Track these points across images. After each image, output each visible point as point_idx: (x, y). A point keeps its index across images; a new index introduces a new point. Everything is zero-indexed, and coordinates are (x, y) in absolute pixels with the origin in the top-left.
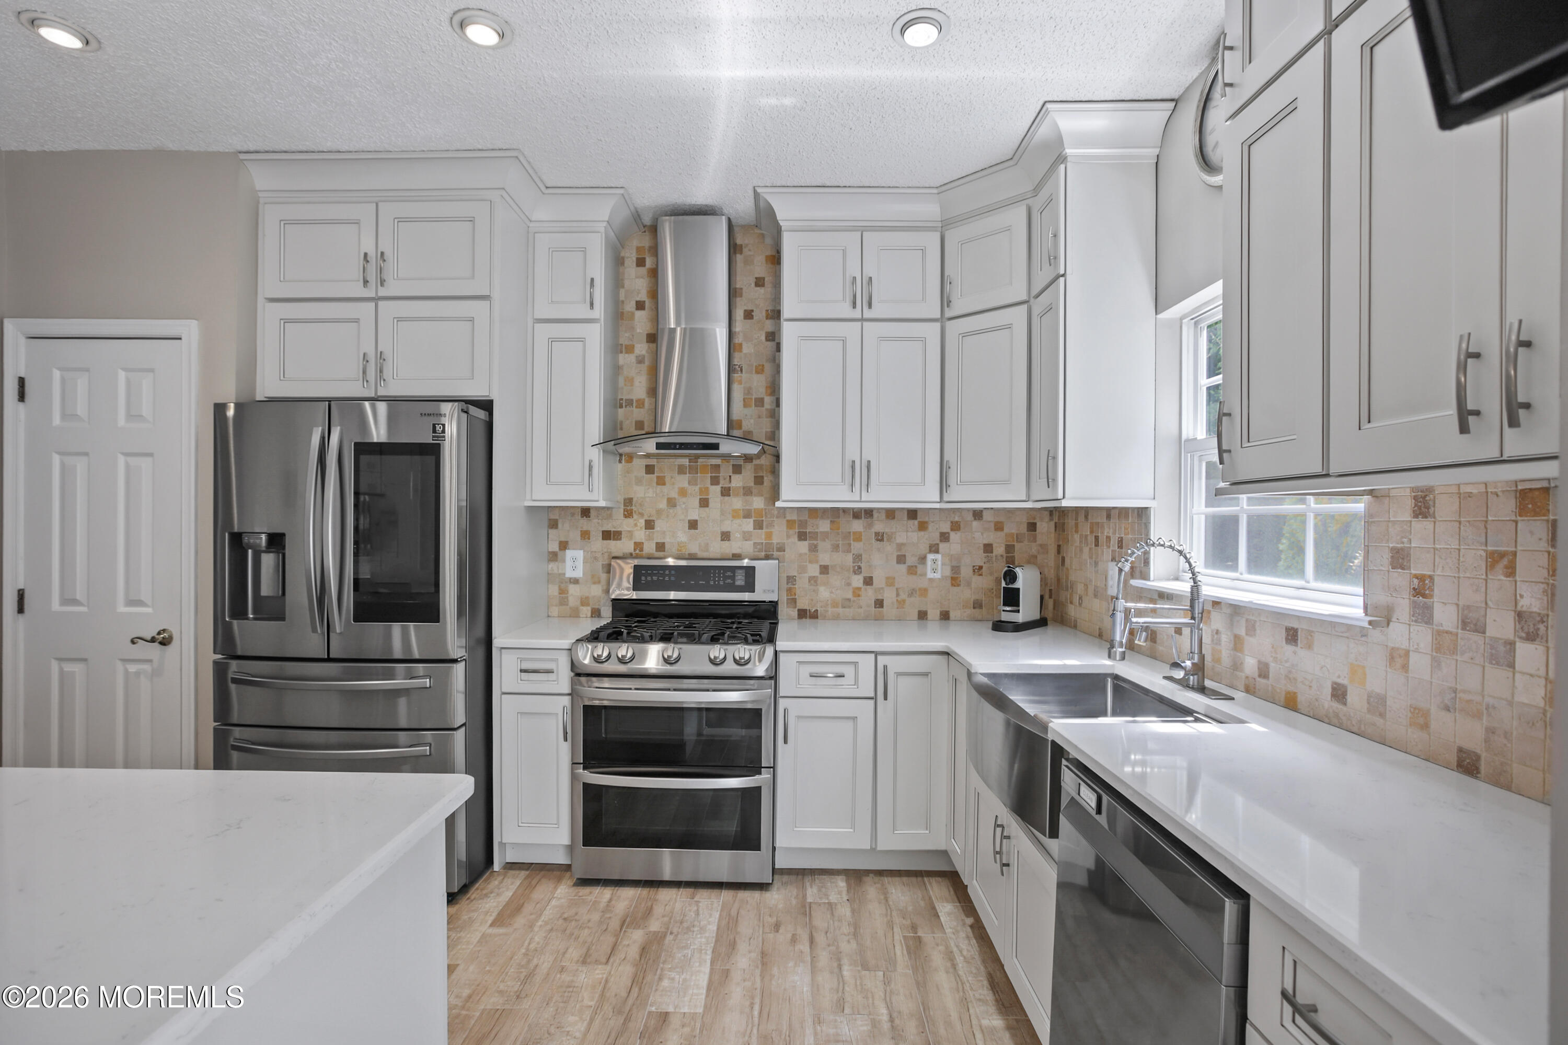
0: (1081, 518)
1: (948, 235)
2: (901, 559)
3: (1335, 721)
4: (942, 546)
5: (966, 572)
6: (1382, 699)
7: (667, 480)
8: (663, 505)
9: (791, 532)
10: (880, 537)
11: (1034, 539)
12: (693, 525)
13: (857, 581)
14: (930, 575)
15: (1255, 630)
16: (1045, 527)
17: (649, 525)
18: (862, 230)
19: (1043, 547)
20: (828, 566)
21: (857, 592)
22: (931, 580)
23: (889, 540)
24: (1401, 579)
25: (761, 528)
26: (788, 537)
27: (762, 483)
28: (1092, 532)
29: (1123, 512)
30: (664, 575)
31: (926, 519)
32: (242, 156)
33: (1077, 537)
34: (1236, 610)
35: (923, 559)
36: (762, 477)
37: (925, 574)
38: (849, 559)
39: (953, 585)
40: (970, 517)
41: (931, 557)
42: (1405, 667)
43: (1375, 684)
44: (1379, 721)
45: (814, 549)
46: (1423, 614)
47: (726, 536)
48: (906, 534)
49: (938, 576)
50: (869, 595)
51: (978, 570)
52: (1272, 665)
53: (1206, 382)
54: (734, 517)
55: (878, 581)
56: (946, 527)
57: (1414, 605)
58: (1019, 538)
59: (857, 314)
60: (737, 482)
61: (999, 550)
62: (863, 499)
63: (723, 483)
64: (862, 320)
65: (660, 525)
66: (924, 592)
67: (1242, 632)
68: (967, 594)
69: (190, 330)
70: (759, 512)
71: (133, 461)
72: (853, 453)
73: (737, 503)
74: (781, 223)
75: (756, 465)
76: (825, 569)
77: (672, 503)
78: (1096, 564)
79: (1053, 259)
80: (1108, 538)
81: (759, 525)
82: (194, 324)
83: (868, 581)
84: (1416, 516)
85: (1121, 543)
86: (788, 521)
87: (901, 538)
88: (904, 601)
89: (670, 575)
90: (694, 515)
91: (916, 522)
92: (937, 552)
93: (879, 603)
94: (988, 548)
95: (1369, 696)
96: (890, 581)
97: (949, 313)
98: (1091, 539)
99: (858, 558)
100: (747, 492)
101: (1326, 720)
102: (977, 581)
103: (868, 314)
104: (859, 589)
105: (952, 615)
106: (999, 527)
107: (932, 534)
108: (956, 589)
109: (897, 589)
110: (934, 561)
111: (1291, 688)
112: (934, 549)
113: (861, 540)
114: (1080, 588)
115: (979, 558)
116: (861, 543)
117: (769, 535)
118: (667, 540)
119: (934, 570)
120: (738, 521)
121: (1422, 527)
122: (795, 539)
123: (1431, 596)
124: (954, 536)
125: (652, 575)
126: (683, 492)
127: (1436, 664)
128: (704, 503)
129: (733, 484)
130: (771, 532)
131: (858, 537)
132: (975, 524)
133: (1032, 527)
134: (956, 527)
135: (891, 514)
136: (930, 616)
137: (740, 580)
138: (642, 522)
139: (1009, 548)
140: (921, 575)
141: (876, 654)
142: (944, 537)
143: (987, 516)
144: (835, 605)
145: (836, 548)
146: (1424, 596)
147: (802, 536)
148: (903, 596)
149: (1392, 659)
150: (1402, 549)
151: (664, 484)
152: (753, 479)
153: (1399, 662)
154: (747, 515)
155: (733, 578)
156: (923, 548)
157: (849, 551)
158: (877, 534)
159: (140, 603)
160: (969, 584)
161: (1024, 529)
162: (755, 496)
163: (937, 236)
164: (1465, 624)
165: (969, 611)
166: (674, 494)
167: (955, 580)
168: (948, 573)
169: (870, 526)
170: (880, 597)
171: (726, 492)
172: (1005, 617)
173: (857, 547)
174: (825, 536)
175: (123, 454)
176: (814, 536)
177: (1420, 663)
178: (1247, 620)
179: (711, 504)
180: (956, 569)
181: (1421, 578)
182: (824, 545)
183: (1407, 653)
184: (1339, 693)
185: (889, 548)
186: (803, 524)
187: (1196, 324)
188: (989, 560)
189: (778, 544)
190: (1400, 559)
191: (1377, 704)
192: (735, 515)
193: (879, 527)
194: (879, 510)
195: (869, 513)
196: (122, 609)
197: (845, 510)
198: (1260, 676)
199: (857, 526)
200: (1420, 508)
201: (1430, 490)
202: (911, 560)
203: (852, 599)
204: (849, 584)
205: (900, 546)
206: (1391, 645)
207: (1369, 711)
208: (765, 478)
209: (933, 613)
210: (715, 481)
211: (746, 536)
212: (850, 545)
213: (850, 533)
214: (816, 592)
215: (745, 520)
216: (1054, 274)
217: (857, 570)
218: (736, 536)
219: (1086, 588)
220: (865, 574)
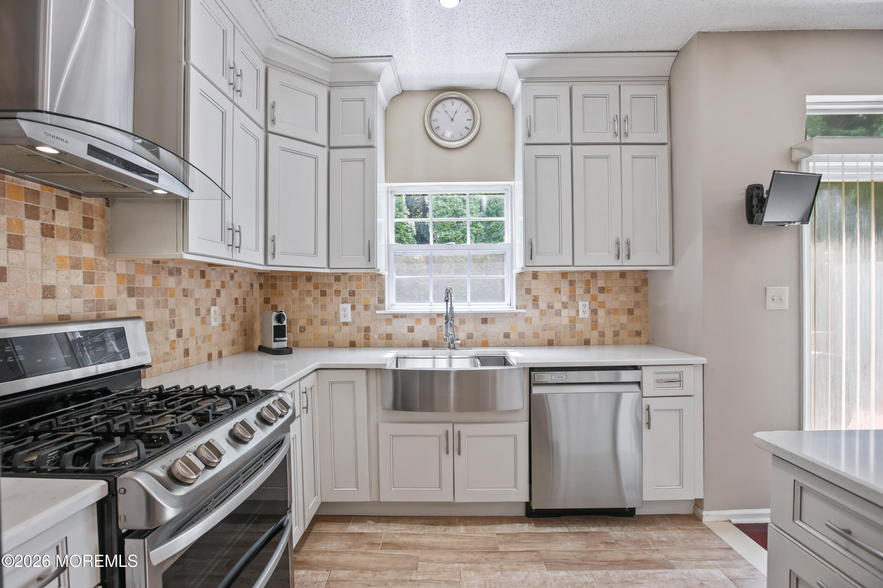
1: (269, 70)
2: (198, 312)
3: (506, 345)
4: (218, 300)
5: (228, 319)
6: (523, 333)
9: (122, 287)
10: (185, 293)
11: (252, 294)
13: (172, 334)
14: (213, 323)
15: (465, 322)
16: (256, 286)
18: (235, 25)
19: (256, 300)
20: (152, 322)
21: (172, 345)
22: (213, 328)
23: (191, 296)
24: (530, 297)
25: (92, 282)
26: (119, 293)
27: (91, 227)
28: (317, 288)
29: (355, 277)
31: (210, 279)
35: (209, 310)
36: (92, 220)
37: (210, 324)
38: (166, 313)
39: (223, 330)
40: (229, 278)
41: (213, 309)
42: (531, 322)
43: (520, 329)
44: (523, 340)
45: (141, 306)
46: (536, 305)
47: (50, 292)
48: (200, 291)
49: (217, 324)
50: (180, 346)
51: (233, 317)
52: (475, 333)
53: (394, 219)
54: (59, 267)
55: (186, 334)
56: (219, 285)
57: (533, 304)
58: (248, 293)
59: (231, 95)
60: (62, 220)
61: (240, 302)
62: (234, 258)
63: (44, 219)
64: (234, 102)
66: (210, 337)
68: (229, 336)
70: (89, 263)
72: (228, 218)
73: (62, 247)
75: (84, 204)
76: (150, 326)
79: (368, 135)
80: (337, 291)
81: (89, 279)
83: (180, 334)
84: (533, 279)
85: (352, 293)
86: (118, 275)
87: (198, 294)
88: (200, 347)
91: (205, 280)
92: (215, 305)
93: (187, 352)
94: (236, 301)
95: (519, 334)
96: (192, 331)
98: (318, 292)
99: (173, 312)
100: (75, 235)
101: (502, 345)
102: (233, 325)
104: (174, 341)
105: (223, 353)
106: (240, 286)
108: (224, 333)
109: (196, 338)
110: (215, 311)
111: (484, 339)
112: (214, 302)
113: (174, 296)
114: (302, 320)
115: (232, 308)
116: (174, 299)
117: (100, 292)
119: (215, 320)
120: (65, 272)
121: (534, 282)
122: (125, 295)
123: (538, 301)
124: (223, 292)
127: (541, 319)
128: (16, 243)
129: (56, 223)
130: (102, 287)
131: (172, 293)
132: (231, 283)
133: (251, 283)
134: (223, 285)
135: (191, 273)
136: (213, 357)
137: (112, 346)
139: (244, 301)
140: (208, 324)
141: (299, 381)
142: (218, 293)
143: (235, 278)
145: (157, 304)
146: (536, 301)
147: (131, 292)
148: (200, 343)
149: (526, 320)
150: (529, 288)
152: (81, 220)
153: (529, 321)
154: (76, 266)
155: (105, 344)
156: (209, 302)
157: (166, 307)
158: (184, 290)
160: (229, 328)
161: (249, 284)
162: (84, 241)
163: (263, 65)
164: (548, 307)
167: (223, 326)
168: (221, 321)
169: (179, 282)
170: (187, 347)
171: (47, 232)
172: (275, 345)
173: (172, 301)
174: (149, 291)
176: (141, 291)
177: (536, 320)
178: (460, 319)
179: (29, 244)
180: (224, 317)
181: (535, 296)
182: (149, 301)
183: (531, 318)
184: (507, 336)
185: (191, 302)
186: (131, 279)
188: (237, 310)
189: (109, 301)
190: (528, 291)
191: (522, 335)
192: (61, 263)
193: (184, 284)
198: (468, 339)
199: (171, 282)
200: (534, 277)
201: (537, 272)
202: (203, 312)
203: (170, 352)
204: (167, 338)
205: (197, 300)
206: (526, 316)
207: (519, 338)
208: (95, 222)
209: (215, 354)
210: (33, 214)
211: (76, 293)
212: (167, 300)
213: (167, 289)
215: (72, 271)
216: (365, 143)
217: (172, 324)
218: (63, 291)
219: (310, 322)
220: (178, 327)
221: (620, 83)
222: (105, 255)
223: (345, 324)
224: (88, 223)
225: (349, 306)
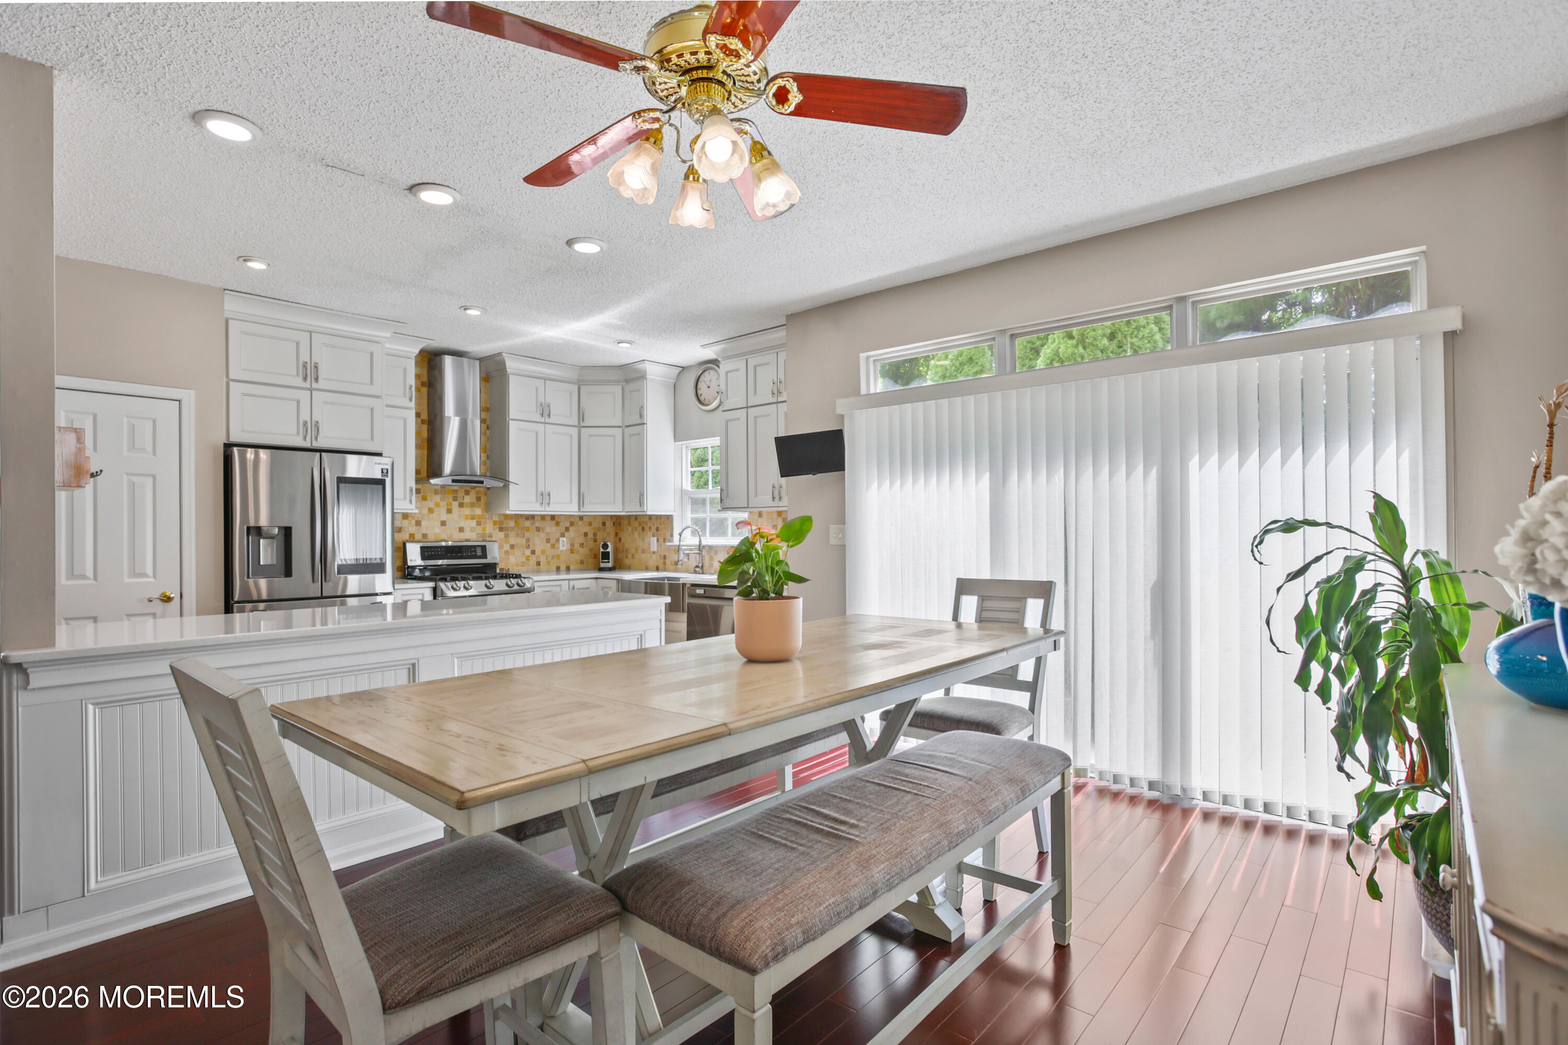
0: (633, 520)
1: (583, 388)
2: (548, 541)
4: (566, 534)
5: (577, 546)
7: (429, 497)
8: (425, 511)
9: (496, 527)
10: (538, 529)
11: (605, 530)
12: (443, 523)
13: (528, 552)
14: (561, 548)
16: (609, 524)
17: (418, 523)
18: (545, 379)
19: (608, 533)
20: (514, 545)
21: (528, 558)
22: (562, 551)
23: (543, 531)
25: (480, 525)
26: (494, 530)
27: (480, 501)
28: (640, 525)
29: (659, 517)
30: (438, 551)
31: (559, 521)
32: (226, 291)
33: (630, 529)
34: (711, 548)
35: (558, 540)
36: (480, 497)
37: (558, 548)
38: (524, 541)
39: (572, 553)
40: (578, 519)
41: (561, 539)
45: (507, 536)
47: (461, 530)
48: (550, 528)
49: (565, 548)
50: (533, 560)
51: (582, 545)
53: (690, 469)
55: (538, 552)
56: (568, 524)
58: (599, 529)
59: (543, 420)
60: (467, 499)
61: (590, 535)
62: (546, 510)
63: (460, 500)
64: (545, 423)
65: (424, 523)
66: (558, 557)
67: (713, 554)
68: (577, 557)
69: (188, 396)
70: (479, 517)
71: (133, 478)
72: (541, 489)
73: (467, 511)
74: (508, 370)
75: (477, 490)
76: (512, 547)
77: (431, 511)
78: (643, 539)
79: (641, 416)
80: (650, 528)
81: (479, 524)
82: (192, 392)
83: (533, 552)
85: (657, 529)
86: (494, 521)
87: (548, 530)
88: (550, 562)
89: (441, 551)
90: (443, 518)
91: (554, 522)
92: (564, 536)
93: (538, 563)
94: (586, 534)
96: (543, 552)
97: (582, 424)
98: (640, 529)
99: (528, 540)
100: (472, 505)
102: (581, 550)
103: (548, 420)
104: (529, 556)
105: (571, 568)
106: (590, 524)
107: (562, 528)
108: (573, 555)
109: (547, 556)
110: (563, 541)
112: (563, 535)
113: (529, 531)
114: (633, 551)
115: (581, 539)
116: (530, 533)
117: (484, 529)
118: (428, 532)
119: (563, 546)
120: (468, 521)
122: (497, 531)
124: (571, 529)
125: (431, 551)
126: (437, 505)
128: (449, 511)
129: (465, 501)
131: (528, 529)
132: (580, 522)
133: (604, 524)
134: (572, 524)
135: (543, 517)
136: (561, 569)
137: (479, 553)
138: (414, 522)
139: (595, 534)
141: (569, 580)
142: (567, 529)
143: (585, 518)
144: (518, 565)
145: (517, 535)
147: (501, 529)
148: (550, 559)
151: (426, 500)
152: (475, 498)
154: (473, 518)
155: (475, 551)
156: (558, 535)
157: (524, 537)
158: (537, 528)
159: (144, 575)
160: (578, 552)
161: (601, 526)
162: (477, 507)
163: (577, 386)
165: (579, 565)
166: (432, 506)
167: (572, 551)
168: (569, 547)
169: (533, 524)
170: (539, 561)
171: (461, 505)
172: (602, 565)
173: (528, 534)
174: (512, 529)
175: (127, 474)
176: (507, 529)
179: (454, 511)
180: (572, 545)
182: (512, 534)
185: (543, 535)
186: (501, 523)
187: (687, 447)
188: (586, 540)
189: (489, 533)
192: (467, 518)
193: (538, 524)
194: (537, 515)
195: (533, 517)
196: (127, 580)
197: (521, 516)
199: (527, 523)
202: (553, 541)
203: (526, 562)
204: (524, 554)
205: (548, 534)
209: (563, 568)
210: (455, 499)
211: (473, 530)
212: (524, 533)
213: (524, 527)
214: (508, 559)
215: (471, 521)
216: (640, 422)
217: (528, 547)
218: (467, 529)
219: (637, 550)
220: (532, 548)
221: (776, 350)
222: (487, 512)
223: (654, 553)
224: (478, 499)
225: (656, 538)
